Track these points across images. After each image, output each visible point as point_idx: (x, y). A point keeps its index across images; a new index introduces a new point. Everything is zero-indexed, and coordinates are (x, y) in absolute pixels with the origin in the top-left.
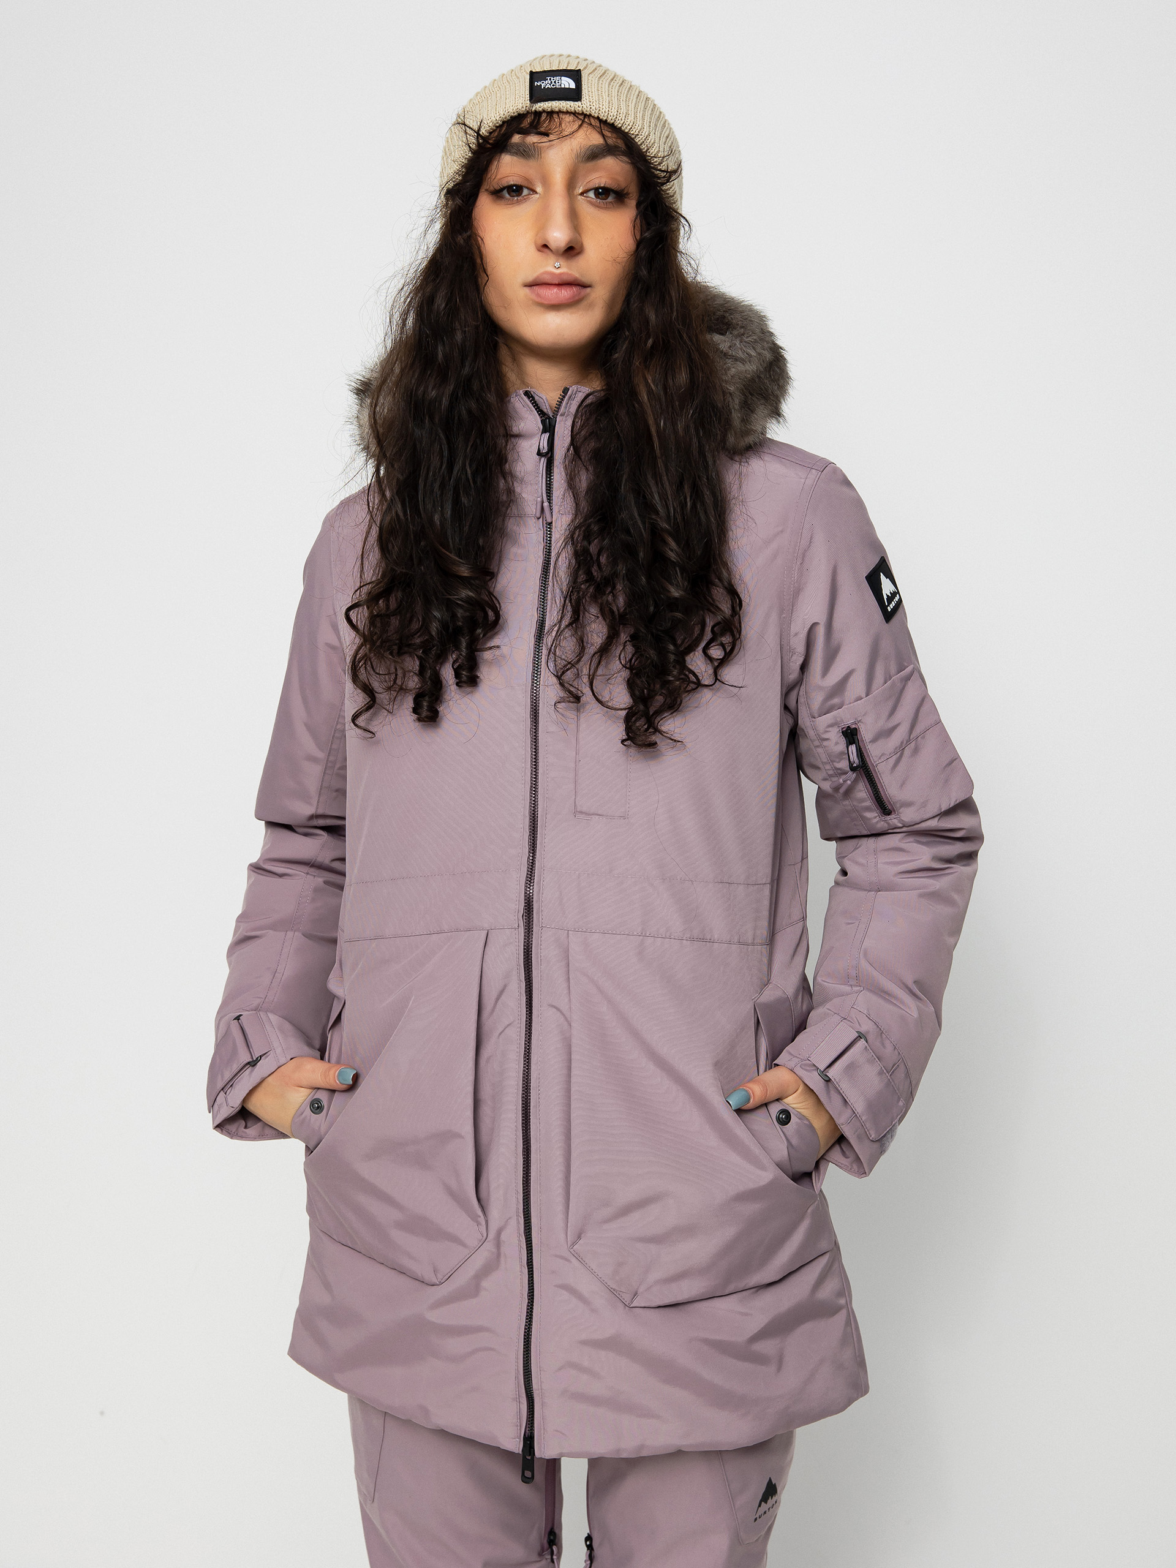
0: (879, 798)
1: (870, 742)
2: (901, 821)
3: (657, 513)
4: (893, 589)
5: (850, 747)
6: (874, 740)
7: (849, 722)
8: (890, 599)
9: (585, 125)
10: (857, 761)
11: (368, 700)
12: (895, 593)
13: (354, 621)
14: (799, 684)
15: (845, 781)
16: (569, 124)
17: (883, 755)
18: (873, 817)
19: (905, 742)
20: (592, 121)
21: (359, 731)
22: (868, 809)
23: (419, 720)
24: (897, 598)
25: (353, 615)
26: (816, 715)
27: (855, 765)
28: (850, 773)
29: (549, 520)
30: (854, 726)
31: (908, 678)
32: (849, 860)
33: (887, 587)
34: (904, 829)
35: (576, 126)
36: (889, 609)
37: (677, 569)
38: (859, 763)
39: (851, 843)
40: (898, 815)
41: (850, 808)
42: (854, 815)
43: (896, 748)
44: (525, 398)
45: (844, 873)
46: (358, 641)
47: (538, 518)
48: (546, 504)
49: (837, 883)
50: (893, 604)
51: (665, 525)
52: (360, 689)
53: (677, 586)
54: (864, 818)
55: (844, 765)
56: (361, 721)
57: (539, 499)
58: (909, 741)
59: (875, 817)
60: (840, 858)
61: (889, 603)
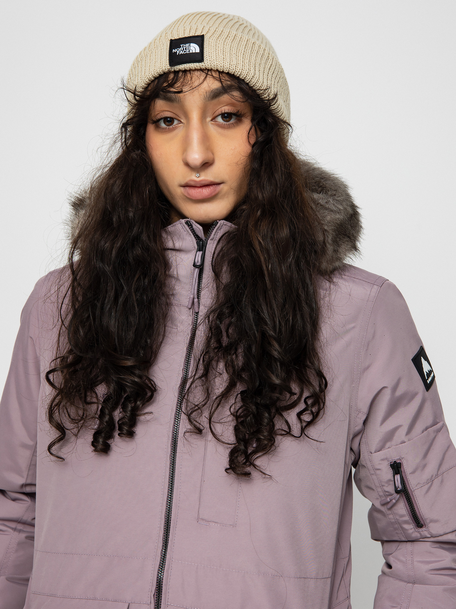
0: (414, 515)
1: (410, 474)
2: (430, 533)
3: (266, 324)
4: (429, 368)
5: (396, 476)
6: (413, 472)
7: (395, 458)
8: (429, 374)
9: (208, 76)
10: (400, 486)
11: (60, 434)
12: (431, 372)
13: (52, 380)
14: (362, 432)
15: (391, 500)
16: (197, 78)
17: (418, 483)
18: (410, 528)
19: (434, 476)
20: (214, 74)
21: (53, 458)
22: (406, 522)
23: (95, 451)
24: (432, 375)
25: (51, 376)
26: (373, 452)
27: (399, 489)
28: (395, 495)
29: (197, 311)
30: (398, 461)
31: (439, 431)
32: (393, 557)
33: (426, 368)
34: (432, 539)
35: (202, 78)
36: (428, 382)
37: (278, 364)
38: (402, 488)
39: (394, 546)
40: (427, 528)
41: (393, 521)
42: (396, 526)
43: (428, 480)
44: (186, 226)
45: (389, 566)
46: (54, 392)
47: (190, 309)
48: (196, 300)
49: (383, 573)
50: (430, 379)
51: (272, 333)
52: (54, 427)
53: (277, 376)
54: (403, 528)
55: (391, 489)
56: (54, 449)
57: (192, 296)
58: (437, 475)
59: (411, 529)
60: (386, 555)
61: (428, 378)
